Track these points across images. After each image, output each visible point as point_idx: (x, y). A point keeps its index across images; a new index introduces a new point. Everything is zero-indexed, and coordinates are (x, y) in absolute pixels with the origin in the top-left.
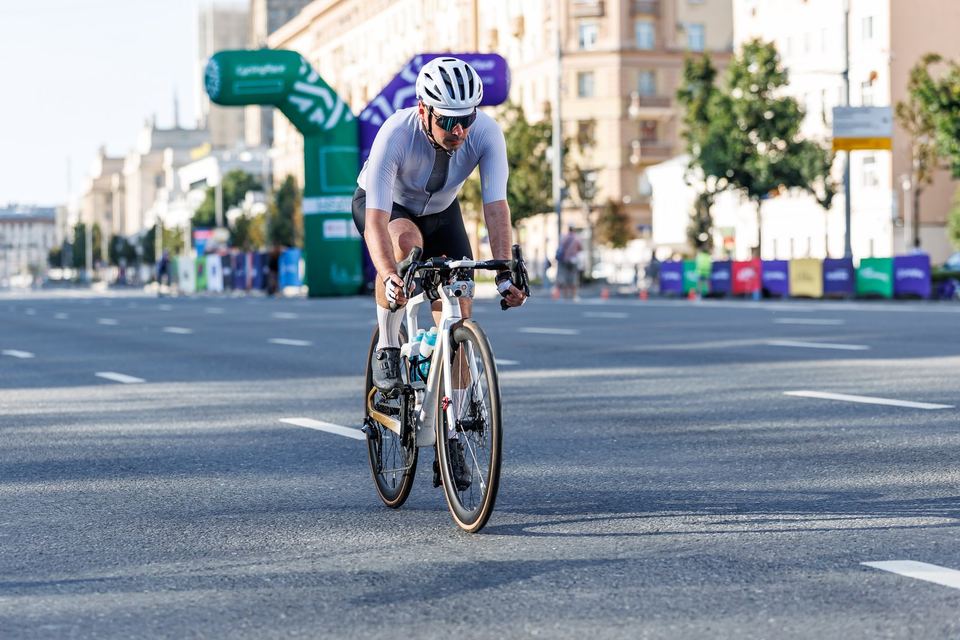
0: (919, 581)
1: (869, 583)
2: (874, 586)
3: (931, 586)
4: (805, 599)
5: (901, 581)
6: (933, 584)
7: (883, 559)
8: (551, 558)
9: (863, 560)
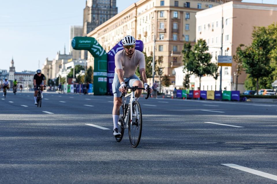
0: (234, 169)
1: (223, 169)
3: (237, 170)
4: (207, 172)
5: (230, 168)
7: (226, 163)
8: (147, 160)
9: (221, 163)
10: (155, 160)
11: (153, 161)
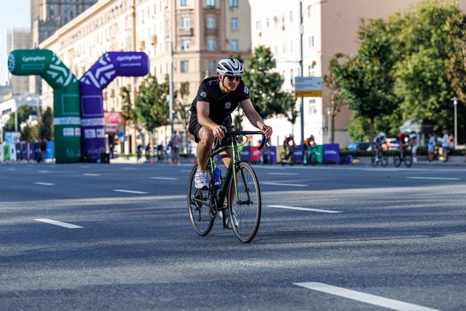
0: (318, 292)
1: (296, 293)
2: (297, 294)
3: (323, 294)
4: (265, 300)
5: (310, 291)
6: (324, 293)
7: (303, 282)
8: (151, 283)
9: (294, 282)
10: (166, 282)
11: (163, 284)
